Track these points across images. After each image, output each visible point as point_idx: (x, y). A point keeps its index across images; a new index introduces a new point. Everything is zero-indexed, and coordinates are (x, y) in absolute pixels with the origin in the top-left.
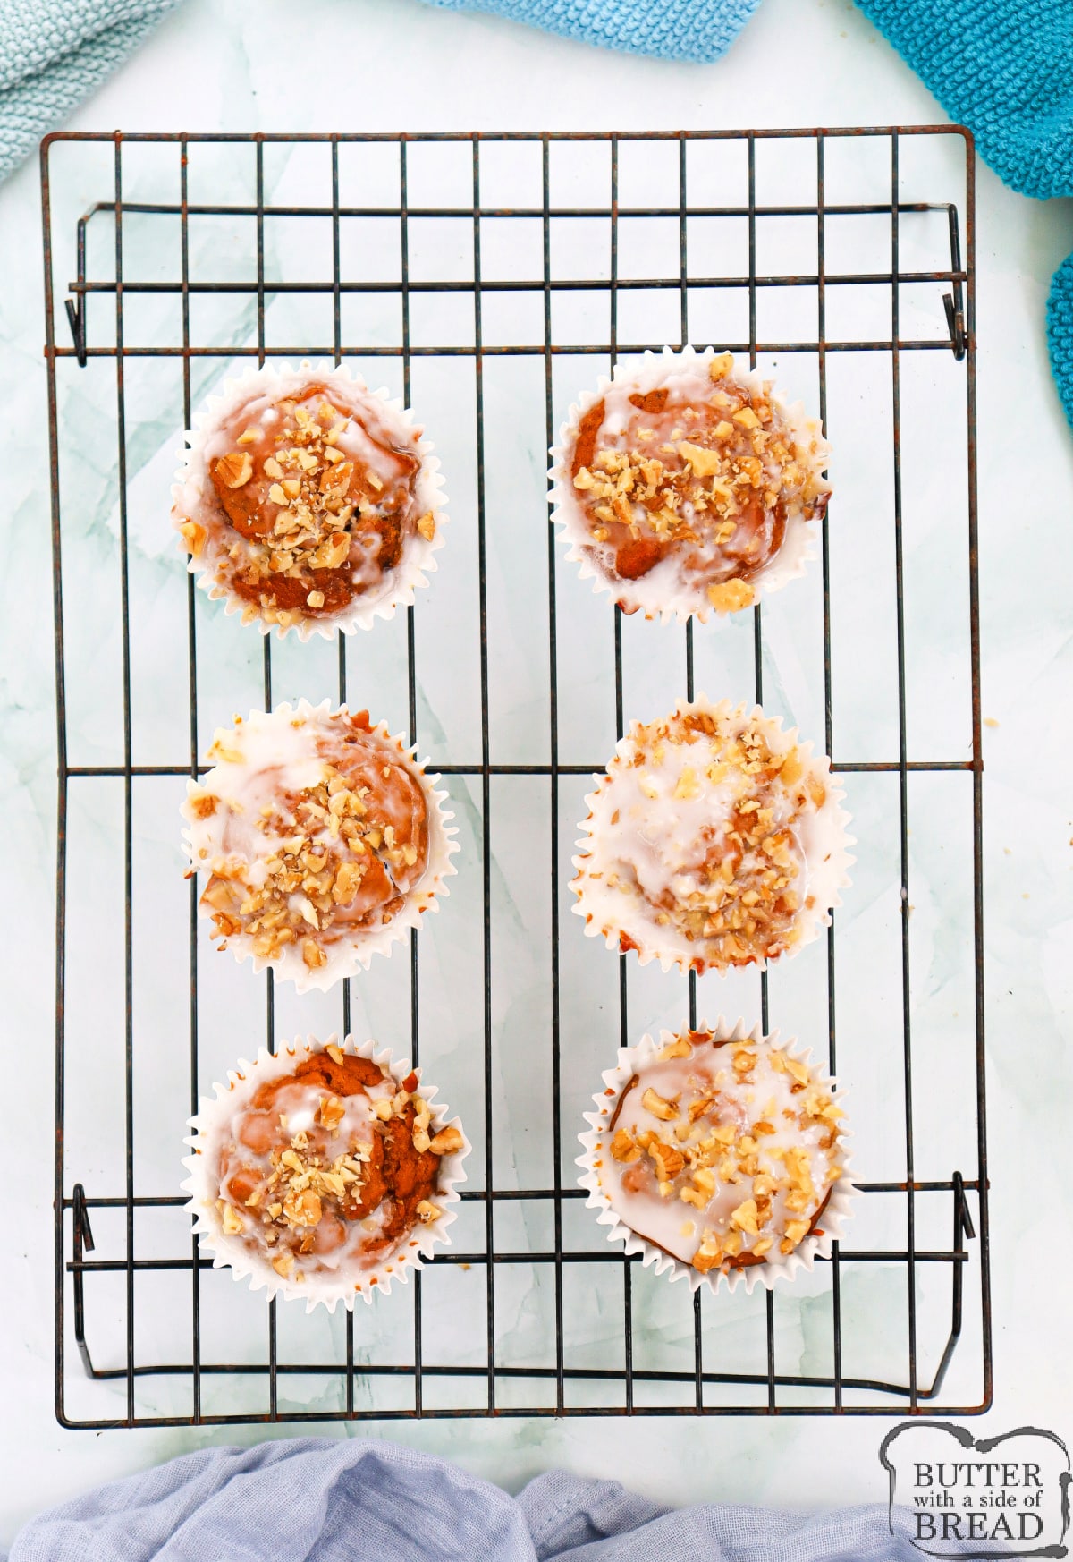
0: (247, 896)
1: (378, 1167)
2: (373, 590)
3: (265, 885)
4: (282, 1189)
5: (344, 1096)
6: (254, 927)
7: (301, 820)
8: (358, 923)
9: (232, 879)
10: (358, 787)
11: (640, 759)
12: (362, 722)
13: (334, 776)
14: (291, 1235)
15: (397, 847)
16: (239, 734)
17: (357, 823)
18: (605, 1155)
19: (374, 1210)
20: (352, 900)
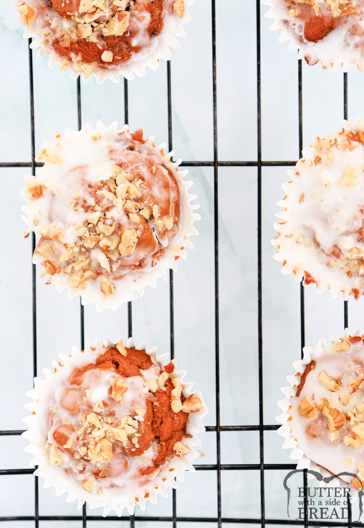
0: (64, 250)
1: (149, 423)
2: (145, 50)
3: (75, 243)
4: (87, 438)
5: (127, 376)
6: (69, 270)
7: (98, 202)
8: (136, 266)
9: (54, 239)
10: (135, 179)
11: (318, 160)
12: (138, 137)
13: (120, 172)
14: (93, 466)
15: (160, 218)
16: (58, 145)
17: (134, 203)
18: (294, 413)
19: (146, 450)
20: (132, 253)
